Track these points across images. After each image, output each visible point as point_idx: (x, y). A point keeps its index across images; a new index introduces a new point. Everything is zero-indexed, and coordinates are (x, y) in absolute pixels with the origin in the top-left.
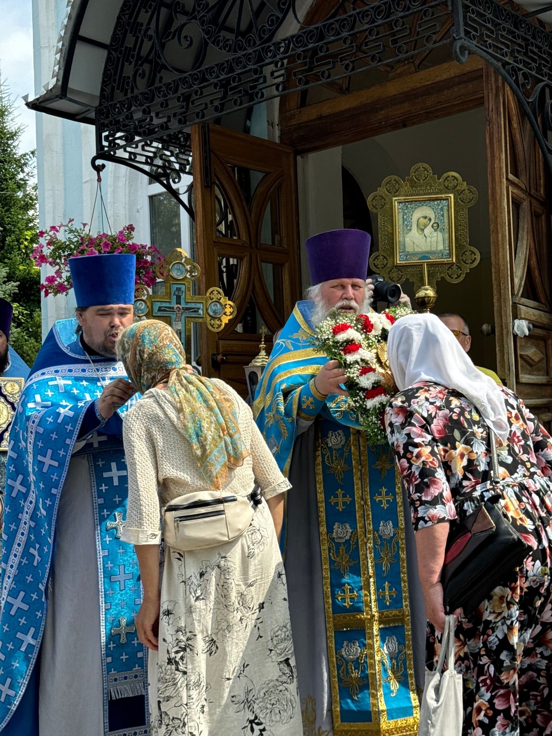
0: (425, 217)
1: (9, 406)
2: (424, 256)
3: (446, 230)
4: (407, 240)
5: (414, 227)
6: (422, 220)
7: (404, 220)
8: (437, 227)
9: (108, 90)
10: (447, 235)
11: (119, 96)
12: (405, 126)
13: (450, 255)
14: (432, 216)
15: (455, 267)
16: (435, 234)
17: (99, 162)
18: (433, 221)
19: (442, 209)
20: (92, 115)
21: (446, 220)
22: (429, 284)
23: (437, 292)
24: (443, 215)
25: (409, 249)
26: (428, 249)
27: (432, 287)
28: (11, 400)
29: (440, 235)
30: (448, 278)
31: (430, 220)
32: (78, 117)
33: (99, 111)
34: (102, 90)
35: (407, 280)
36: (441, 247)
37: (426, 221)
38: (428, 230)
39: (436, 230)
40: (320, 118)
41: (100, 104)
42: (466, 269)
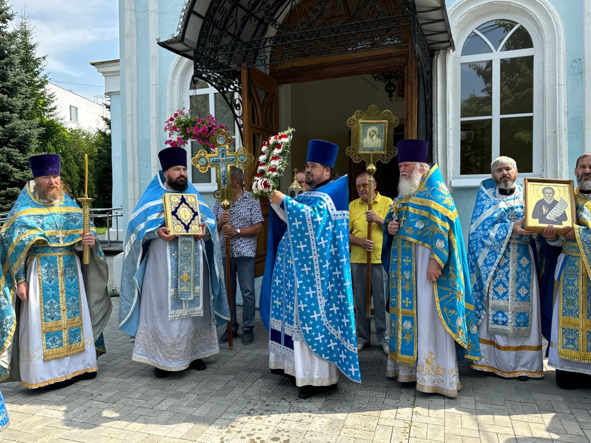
0: (373, 131)
1: (190, 210)
3: (383, 138)
4: (364, 141)
5: (368, 135)
6: (372, 133)
7: (363, 132)
8: (379, 136)
9: (203, 41)
10: (383, 140)
13: (384, 150)
15: (385, 156)
16: (378, 139)
17: (196, 78)
19: (382, 128)
20: (191, 53)
21: (383, 133)
22: (373, 163)
23: (377, 167)
24: (382, 131)
25: (365, 146)
26: (374, 147)
27: (374, 165)
28: (191, 206)
29: (380, 140)
30: (382, 161)
31: (376, 132)
32: (181, 53)
33: (196, 52)
34: (199, 40)
35: (363, 160)
36: (380, 146)
37: (374, 133)
38: (374, 138)
39: (378, 138)
41: (197, 48)
42: (391, 157)
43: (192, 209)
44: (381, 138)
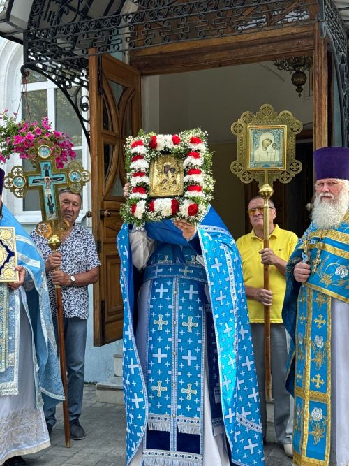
0: (268, 140)
2: (266, 165)
3: (281, 148)
4: (256, 154)
5: (261, 145)
6: (266, 142)
7: (254, 141)
8: (275, 146)
9: (36, 19)
10: (281, 152)
13: (283, 165)
14: (273, 139)
15: (285, 173)
16: (274, 151)
17: (27, 70)
18: (273, 143)
19: (279, 135)
20: (20, 36)
21: (281, 143)
22: (269, 183)
23: (274, 189)
24: (279, 139)
25: (257, 160)
26: (269, 160)
27: (270, 185)
28: (5, 244)
29: (277, 152)
30: (280, 180)
31: (271, 141)
33: (27, 33)
34: (31, 18)
35: (255, 180)
36: (277, 160)
37: (268, 142)
38: (270, 148)
39: (274, 148)
41: (29, 29)
42: (293, 174)
44: (279, 149)
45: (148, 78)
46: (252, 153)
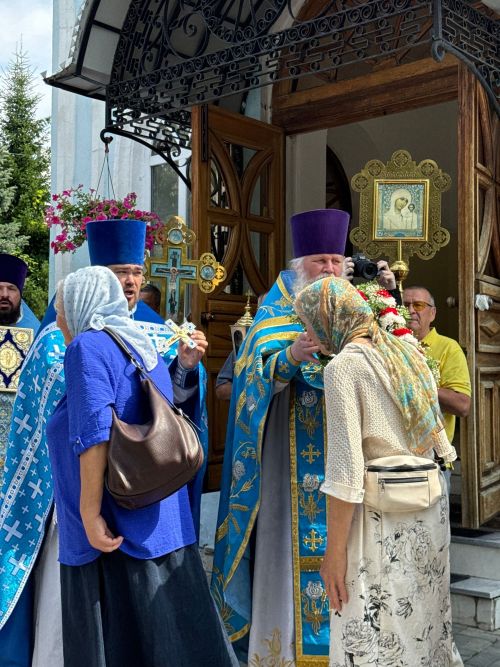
0: (403, 199)
1: (18, 353)
2: (400, 233)
3: (421, 211)
4: (385, 218)
5: (393, 207)
6: (400, 202)
7: (383, 200)
8: (413, 208)
10: (421, 217)
11: (128, 76)
12: (385, 114)
13: (423, 234)
14: (409, 199)
15: (427, 245)
16: (411, 214)
17: (107, 135)
18: (409, 203)
19: (418, 193)
20: (104, 93)
21: (421, 203)
22: (403, 259)
23: (410, 267)
24: (418, 198)
25: (387, 226)
26: (404, 228)
27: (405, 262)
28: (21, 347)
29: (415, 216)
30: (420, 255)
31: (407, 201)
32: (92, 93)
33: (110, 89)
34: (114, 70)
35: (383, 253)
36: (415, 227)
37: (403, 202)
38: (405, 210)
39: (411, 211)
40: (309, 103)
41: (111, 83)
42: (437, 247)
43: (21, 351)
44: (418, 212)
45: (300, 137)
46: (380, 217)
